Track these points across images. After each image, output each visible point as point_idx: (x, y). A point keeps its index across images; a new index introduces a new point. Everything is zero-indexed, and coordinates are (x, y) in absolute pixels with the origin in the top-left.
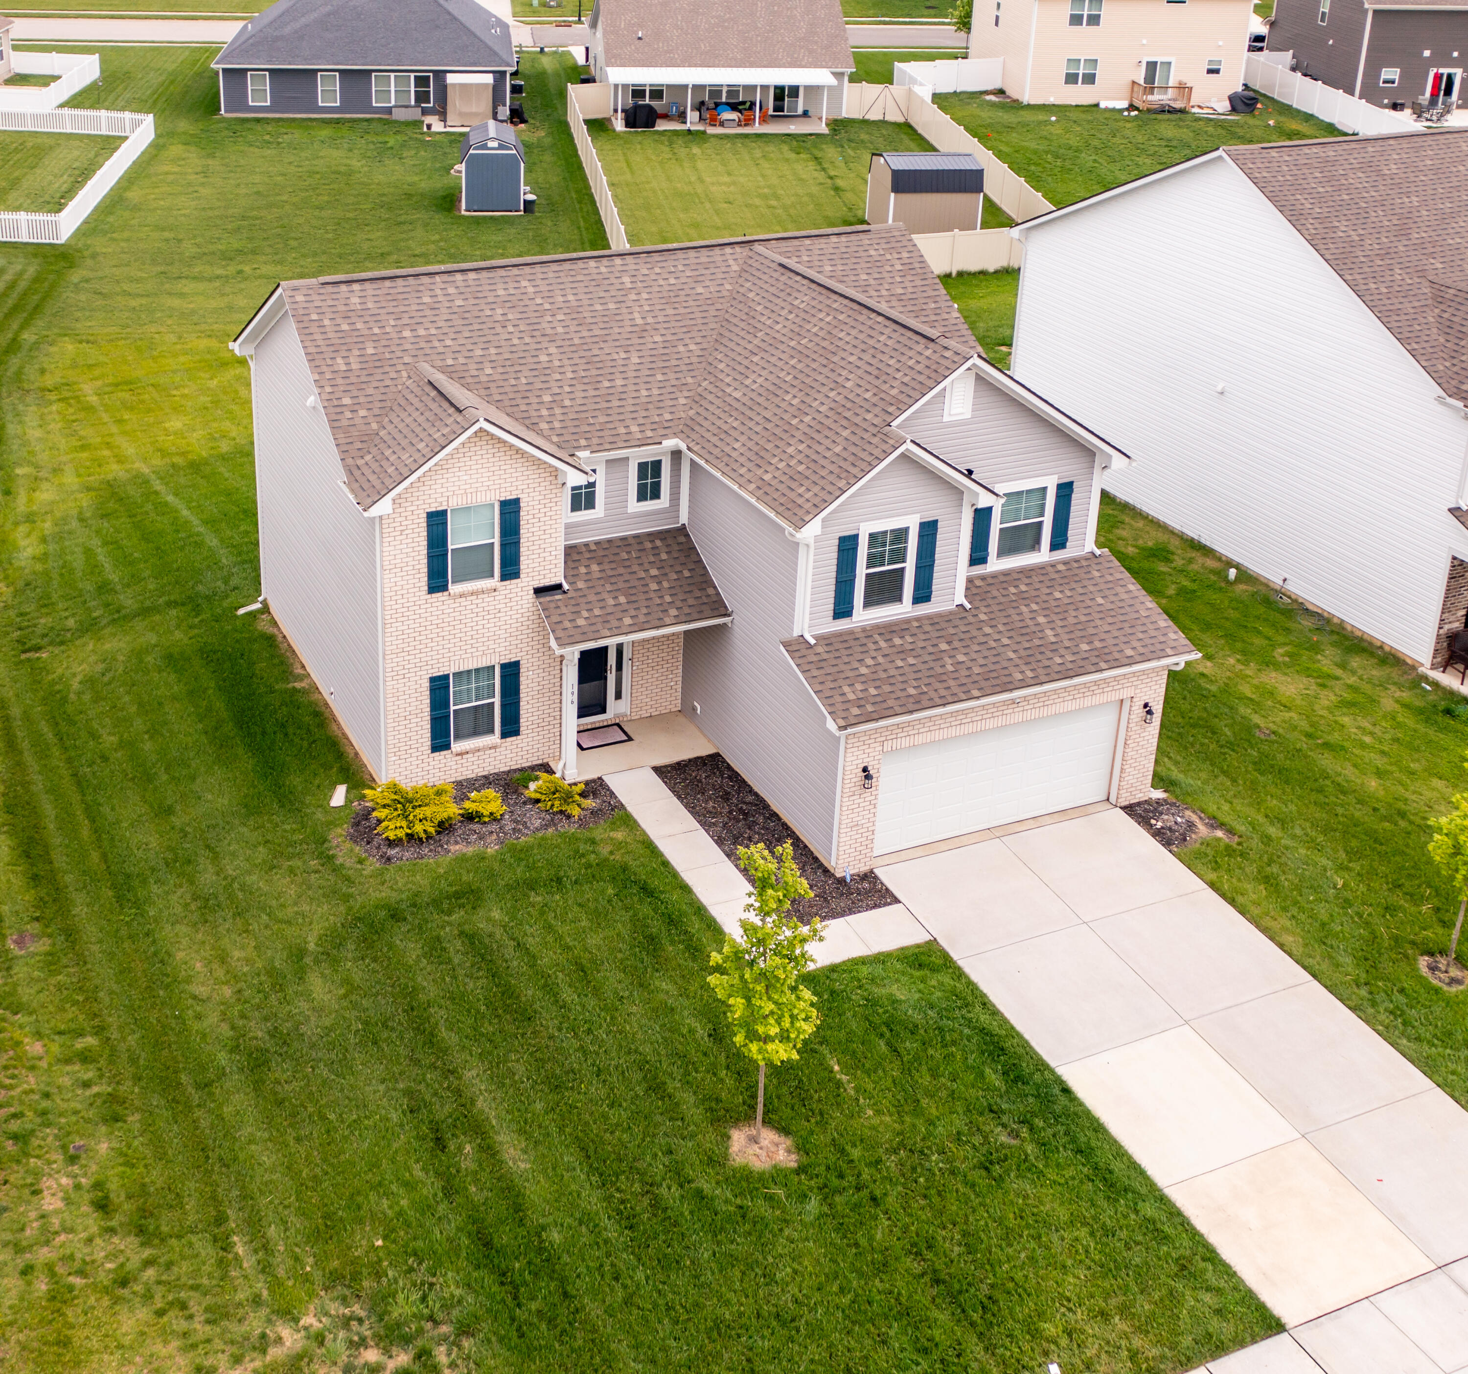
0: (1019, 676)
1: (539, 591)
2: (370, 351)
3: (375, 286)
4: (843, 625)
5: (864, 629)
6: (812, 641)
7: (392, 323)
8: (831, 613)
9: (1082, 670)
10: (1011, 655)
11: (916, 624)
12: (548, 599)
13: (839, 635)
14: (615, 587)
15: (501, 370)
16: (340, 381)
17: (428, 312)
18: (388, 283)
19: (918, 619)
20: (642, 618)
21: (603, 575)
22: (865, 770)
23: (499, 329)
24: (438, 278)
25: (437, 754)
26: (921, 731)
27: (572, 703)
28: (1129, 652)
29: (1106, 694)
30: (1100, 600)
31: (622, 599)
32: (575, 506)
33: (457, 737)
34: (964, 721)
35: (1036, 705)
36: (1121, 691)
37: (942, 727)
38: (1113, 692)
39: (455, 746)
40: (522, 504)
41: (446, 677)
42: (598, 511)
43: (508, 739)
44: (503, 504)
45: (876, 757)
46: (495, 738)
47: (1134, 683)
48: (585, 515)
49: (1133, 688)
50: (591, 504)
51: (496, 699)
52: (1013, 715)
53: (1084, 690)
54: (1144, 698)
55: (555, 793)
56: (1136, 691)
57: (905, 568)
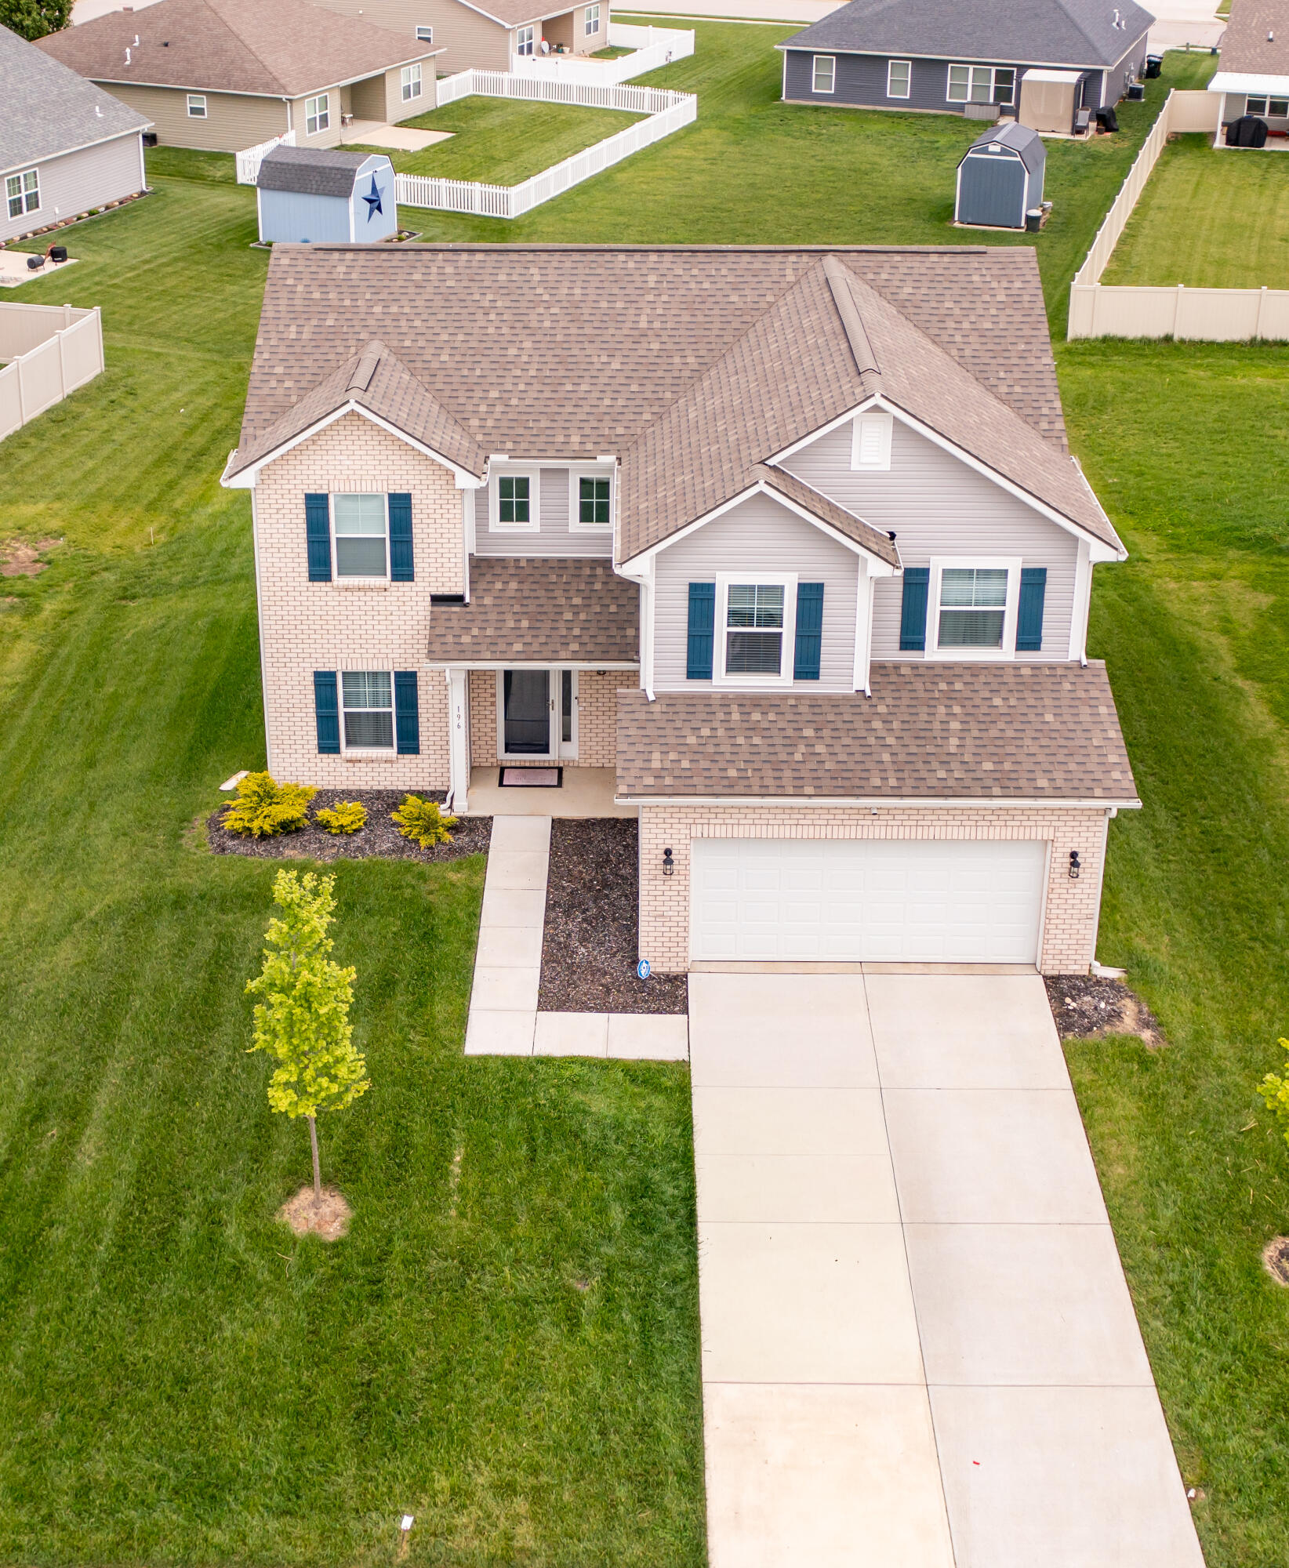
0: (877, 782)
1: (436, 600)
2: (330, 322)
3: (369, 257)
4: (698, 686)
5: (724, 697)
6: (651, 697)
7: (368, 296)
8: (685, 670)
9: (965, 792)
10: (886, 757)
11: (793, 702)
12: (443, 609)
13: (692, 697)
14: (525, 609)
15: (458, 358)
16: (282, 349)
17: (412, 290)
18: (384, 256)
19: (799, 697)
20: (535, 647)
21: (519, 594)
22: (668, 852)
23: (479, 316)
24: (441, 256)
25: (326, 756)
26: (741, 822)
27: (459, 726)
28: (1042, 782)
29: (1010, 829)
30: (1049, 717)
31: (525, 624)
32: (505, 516)
33: (349, 743)
34: (801, 822)
35: (905, 823)
36: (1034, 829)
37: (771, 822)
38: (1022, 829)
39: (347, 752)
40: (413, 501)
41: (333, 675)
42: (533, 525)
43: (406, 756)
44: (393, 497)
45: (682, 842)
46: (391, 752)
47: (1053, 823)
48: (514, 527)
49: (1052, 829)
50: (523, 515)
51: (393, 710)
52: (871, 828)
53: (976, 818)
54: (1071, 845)
55: (418, 819)
56: (1057, 834)
57: (781, 634)
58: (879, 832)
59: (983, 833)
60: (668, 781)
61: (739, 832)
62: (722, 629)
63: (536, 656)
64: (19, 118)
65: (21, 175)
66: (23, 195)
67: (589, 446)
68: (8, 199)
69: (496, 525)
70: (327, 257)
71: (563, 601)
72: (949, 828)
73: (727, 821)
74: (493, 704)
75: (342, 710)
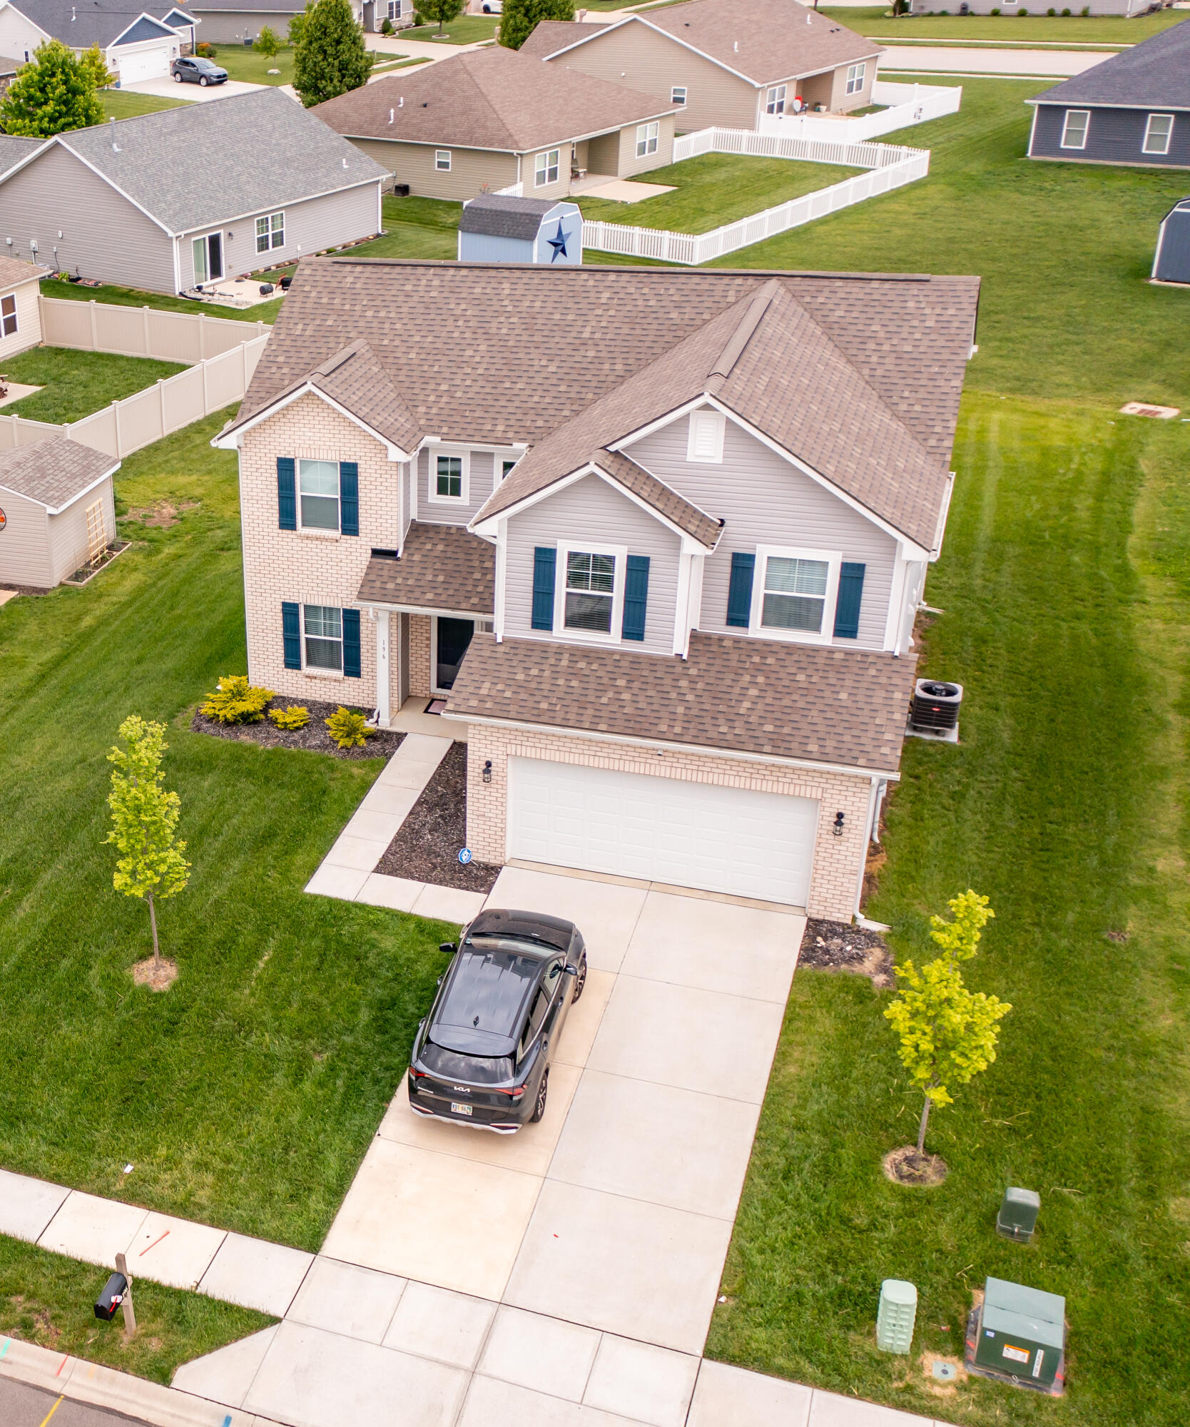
0: (664, 728)
1: (376, 553)
2: (329, 323)
3: (375, 270)
4: (540, 636)
5: (561, 647)
6: (499, 640)
7: (364, 303)
8: (530, 621)
9: (738, 746)
10: (680, 710)
11: (617, 657)
12: (379, 560)
13: (534, 643)
14: (444, 567)
15: (423, 356)
16: (288, 342)
17: (401, 298)
18: (387, 269)
19: (624, 654)
20: (443, 598)
21: (443, 555)
22: (488, 764)
23: (450, 322)
24: (432, 270)
25: (290, 670)
26: (549, 747)
27: (384, 657)
28: (813, 747)
29: (781, 784)
30: (843, 696)
31: (441, 578)
32: (442, 490)
33: (309, 663)
34: (598, 754)
35: (687, 767)
36: (803, 787)
37: (573, 750)
38: (792, 786)
39: (306, 669)
40: (359, 470)
41: (296, 606)
42: (464, 499)
43: (351, 678)
44: (344, 465)
45: (500, 757)
46: (340, 674)
47: (822, 785)
48: (448, 500)
49: (820, 790)
50: (456, 491)
51: (341, 640)
52: (658, 767)
53: (752, 771)
54: (837, 806)
55: (344, 725)
56: (825, 795)
57: (611, 598)
58: (664, 771)
59: (757, 785)
60: (489, 705)
61: (546, 755)
62: (561, 588)
63: (442, 604)
64: (276, 168)
65: (269, 216)
66: (270, 233)
67: (510, 435)
68: (257, 236)
69: (434, 497)
70: (341, 269)
71: (476, 564)
72: (727, 777)
73: (537, 745)
74: (428, 646)
75: (303, 636)
